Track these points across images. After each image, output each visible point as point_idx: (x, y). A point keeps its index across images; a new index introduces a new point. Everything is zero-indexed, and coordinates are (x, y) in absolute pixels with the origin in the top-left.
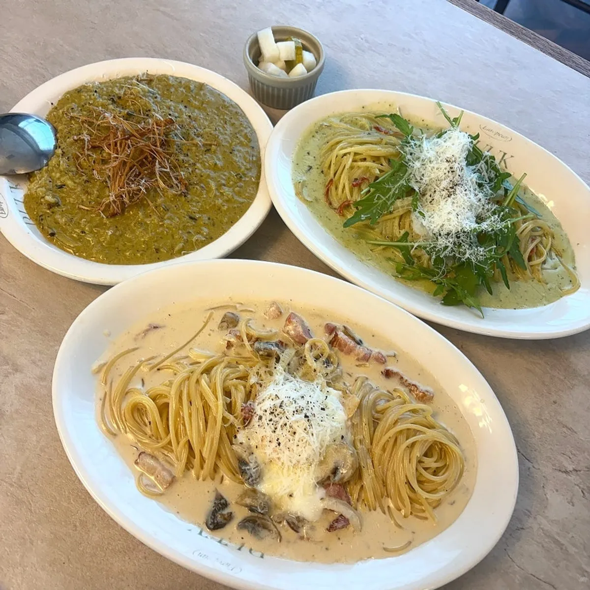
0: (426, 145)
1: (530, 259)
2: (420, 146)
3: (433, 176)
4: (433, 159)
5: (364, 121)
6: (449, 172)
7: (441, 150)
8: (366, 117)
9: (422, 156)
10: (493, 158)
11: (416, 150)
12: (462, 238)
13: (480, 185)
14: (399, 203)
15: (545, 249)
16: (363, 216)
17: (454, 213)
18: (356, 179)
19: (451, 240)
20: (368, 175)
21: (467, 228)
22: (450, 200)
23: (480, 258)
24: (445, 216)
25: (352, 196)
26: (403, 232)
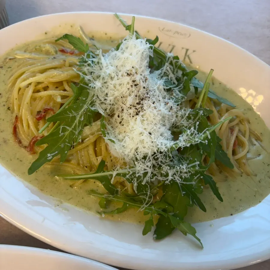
0: (104, 61)
1: (234, 153)
2: (98, 63)
3: (117, 94)
4: (113, 75)
5: (48, 47)
6: (132, 86)
7: (120, 63)
8: (49, 43)
9: (102, 74)
10: (177, 58)
11: (96, 68)
12: (160, 159)
13: (169, 90)
14: (87, 131)
15: (244, 137)
16: (49, 155)
17: (146, 133)
18: (39, 112)
19: (149, 164)
20: (51, 104)
21: (163, 149)
22: (139, 117)
23: (187, 176)
24: (137, 138)
26: (100, 159)
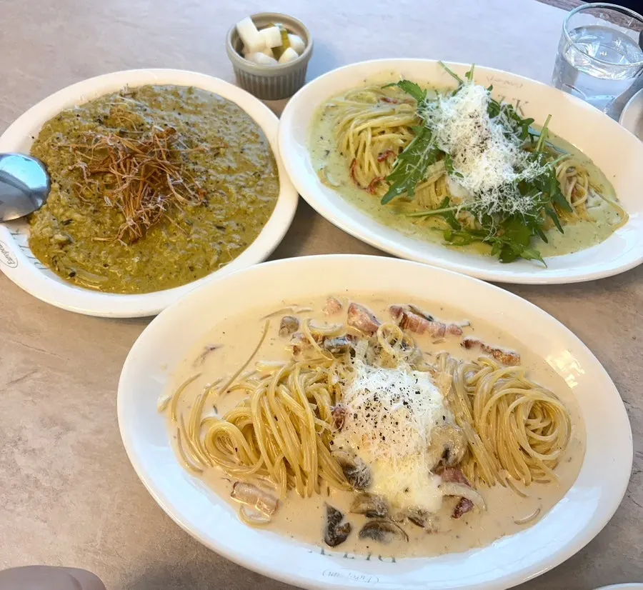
0: (443, 105)
1: (573, 201)
2: (437, 107)
3: (459, 135)
4: (455, 117)
5: (370, 95)
6: (475, 127)
7: (461, 108)
8: (369, 90)
9: (444, 117)
10: (510, 106)
11: (435, 113)
12: (505, 191)
13: (507, 135)
14: (431, 169)
15: (584, 186)
16: (398, 189)
17: (492, 168)
18: (380, 154)
19: (496, 195)
20: (391, 147)
21: (510, 180)
22: (483, 155)
23: (529, 208)
24: (483, 173)
25: (380, 172)
26: (441, 198)
